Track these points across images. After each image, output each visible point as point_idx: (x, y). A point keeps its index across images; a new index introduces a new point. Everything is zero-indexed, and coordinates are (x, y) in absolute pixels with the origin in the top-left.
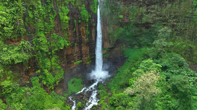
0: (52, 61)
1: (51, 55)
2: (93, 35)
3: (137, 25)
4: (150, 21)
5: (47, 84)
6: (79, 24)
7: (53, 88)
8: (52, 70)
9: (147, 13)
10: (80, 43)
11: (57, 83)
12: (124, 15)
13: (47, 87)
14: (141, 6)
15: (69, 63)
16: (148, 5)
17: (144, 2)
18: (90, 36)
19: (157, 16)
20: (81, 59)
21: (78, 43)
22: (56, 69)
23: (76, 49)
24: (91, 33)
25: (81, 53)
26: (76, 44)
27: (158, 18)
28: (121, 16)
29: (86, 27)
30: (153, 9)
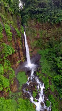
0: (5, 65)
1: (3, 61)
2: (24, 45)
3: (43, 39)
4: (49, 36)
5: (4, 88)
6: (17, 38)
7: (10, 90)
8: (5, 73)
9: (48, 33)
10: (19, 50)
11: (12, 83)
12: (37, 35)
13: (5, 92)
14: (44, 30)
15: (15, 63)
16: (47, 29)
17: (46, 28)
18: (22, 46)
19: (52, 34)
20: (20, 60)
21: (18, 50)
22: (8, 71)
23: (17, 54)
24: (22, 44)
25: (20, 56)
26: (17, 51)
27: (53, 35)
28: (36, 35)
29: (20, 40)
30: (50, 31)
